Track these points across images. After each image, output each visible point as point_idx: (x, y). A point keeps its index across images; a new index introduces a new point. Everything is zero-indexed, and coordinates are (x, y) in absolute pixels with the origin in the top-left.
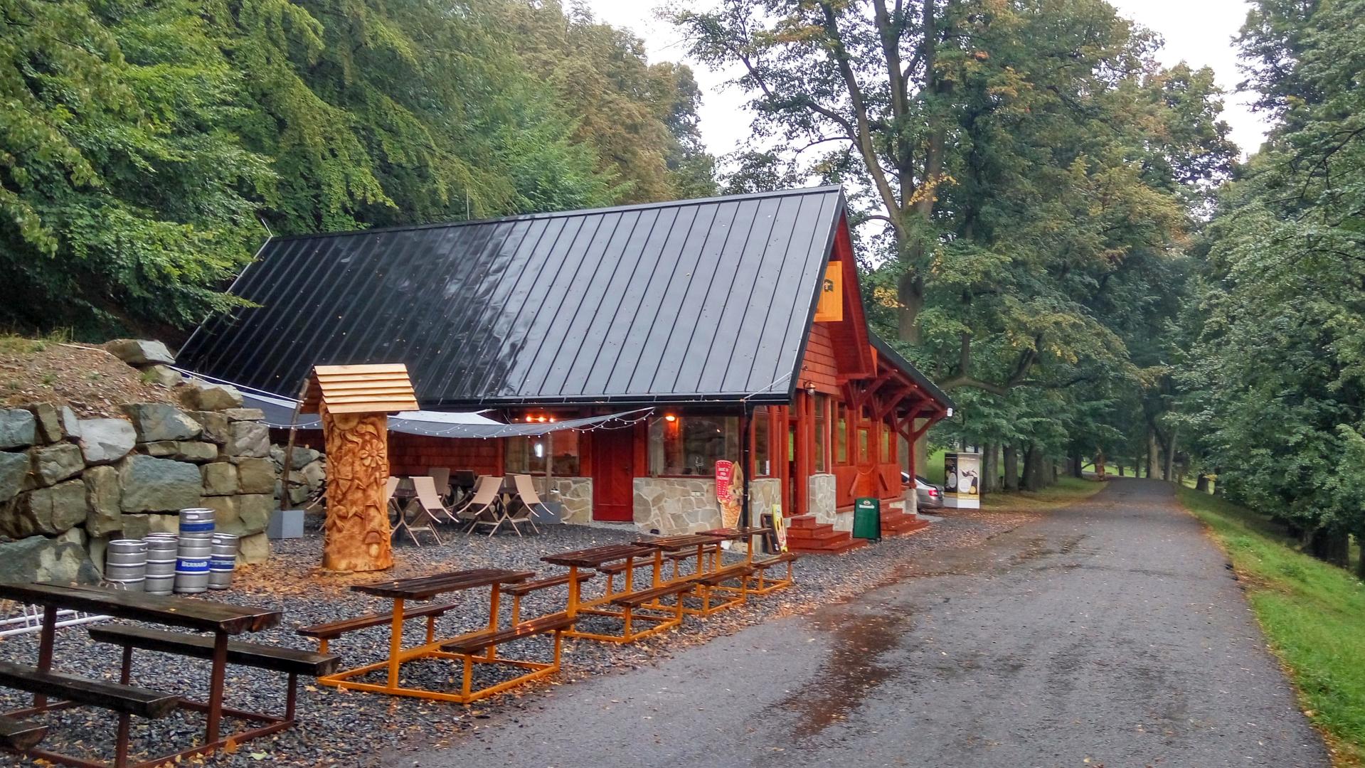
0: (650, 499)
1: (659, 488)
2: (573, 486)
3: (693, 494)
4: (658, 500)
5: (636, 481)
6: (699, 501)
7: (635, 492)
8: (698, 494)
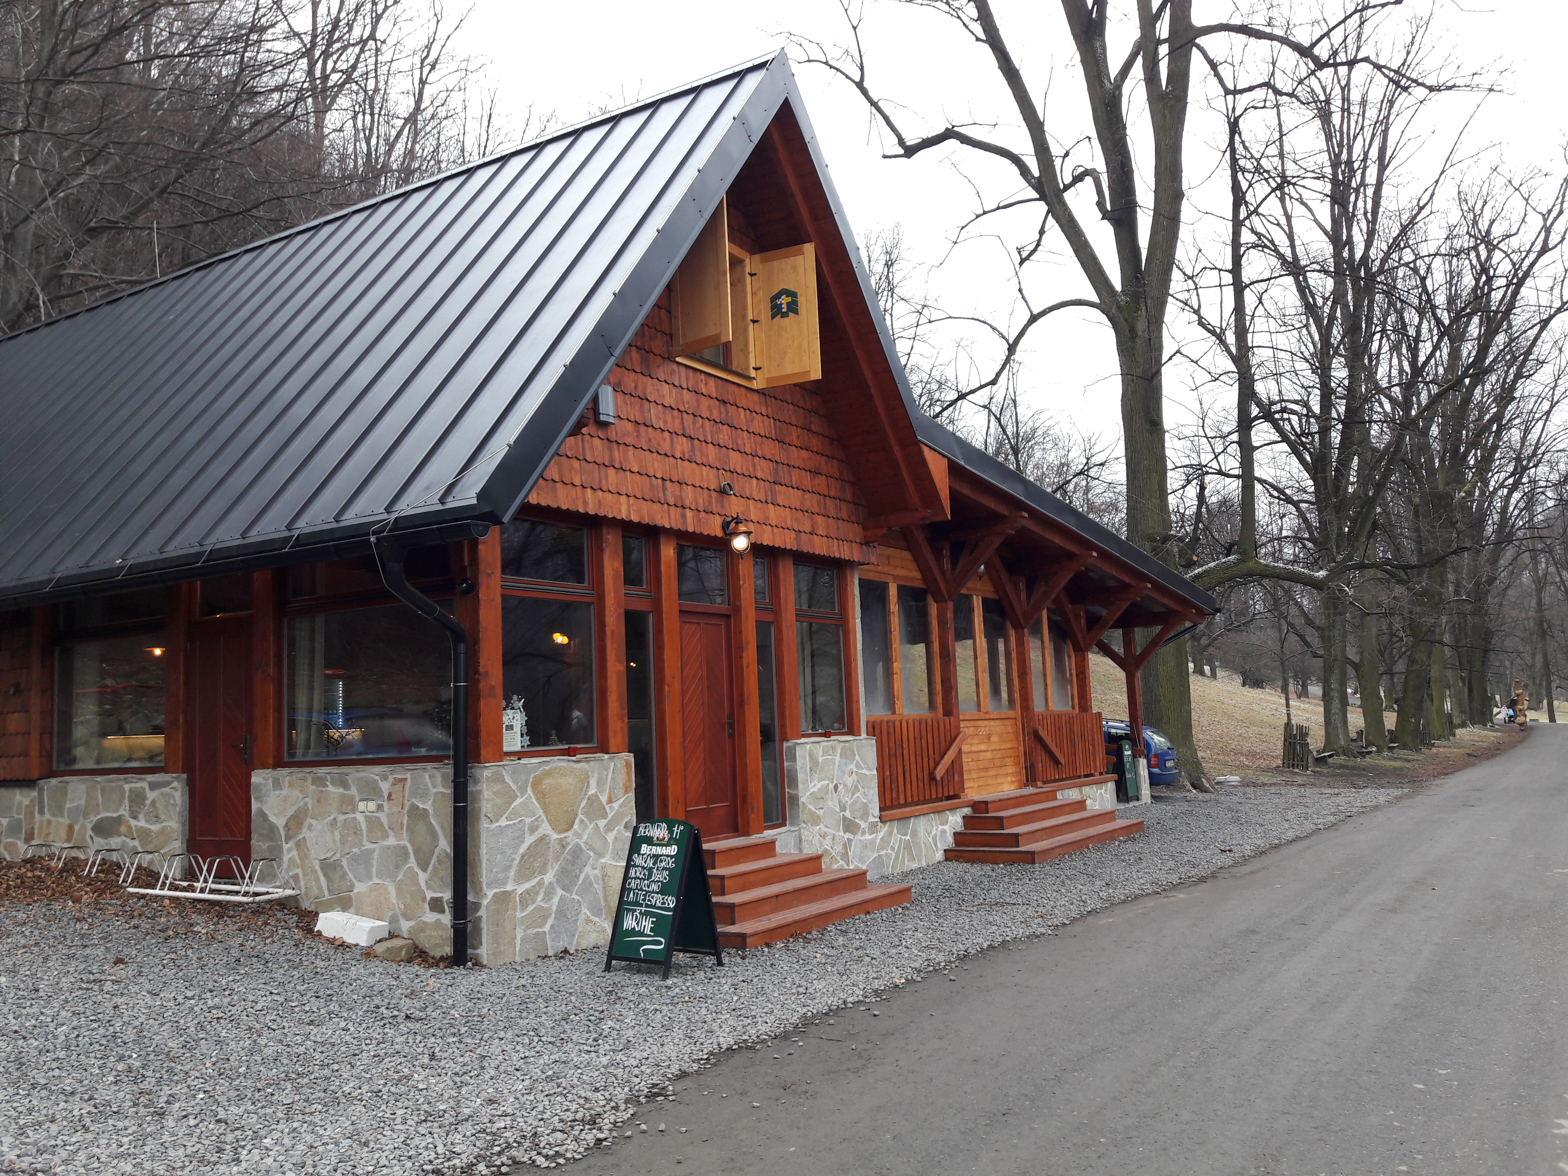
0: (279, 822)
1: (296, 793)
2: (151, 795)
3: (362, 806)
4: (296, 822)
5: (257, 777)
6: (373, 823)
7: (255, 806)
8: (372, 806)
